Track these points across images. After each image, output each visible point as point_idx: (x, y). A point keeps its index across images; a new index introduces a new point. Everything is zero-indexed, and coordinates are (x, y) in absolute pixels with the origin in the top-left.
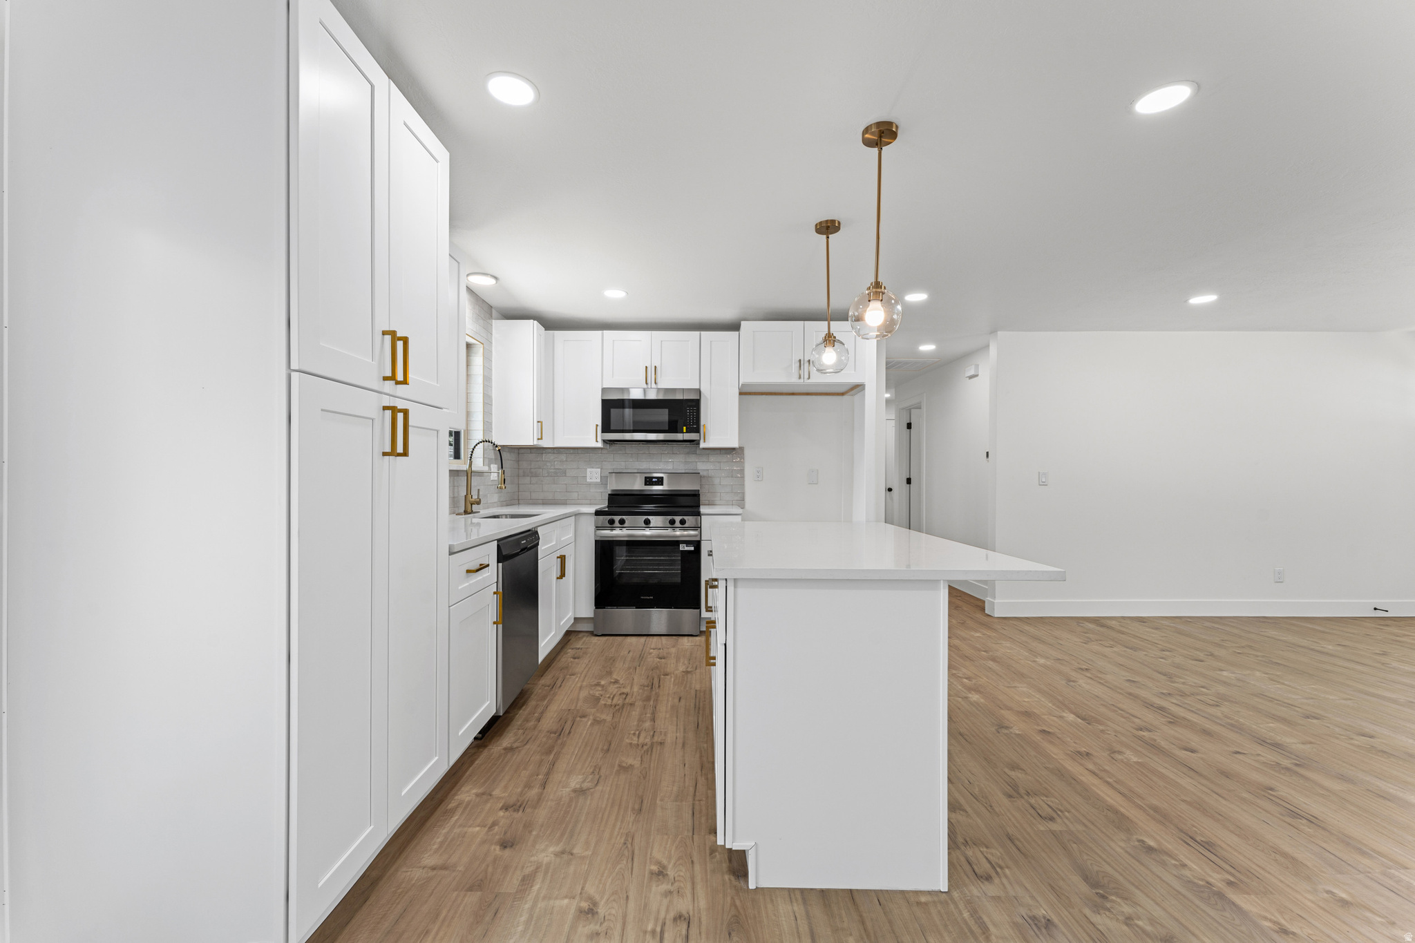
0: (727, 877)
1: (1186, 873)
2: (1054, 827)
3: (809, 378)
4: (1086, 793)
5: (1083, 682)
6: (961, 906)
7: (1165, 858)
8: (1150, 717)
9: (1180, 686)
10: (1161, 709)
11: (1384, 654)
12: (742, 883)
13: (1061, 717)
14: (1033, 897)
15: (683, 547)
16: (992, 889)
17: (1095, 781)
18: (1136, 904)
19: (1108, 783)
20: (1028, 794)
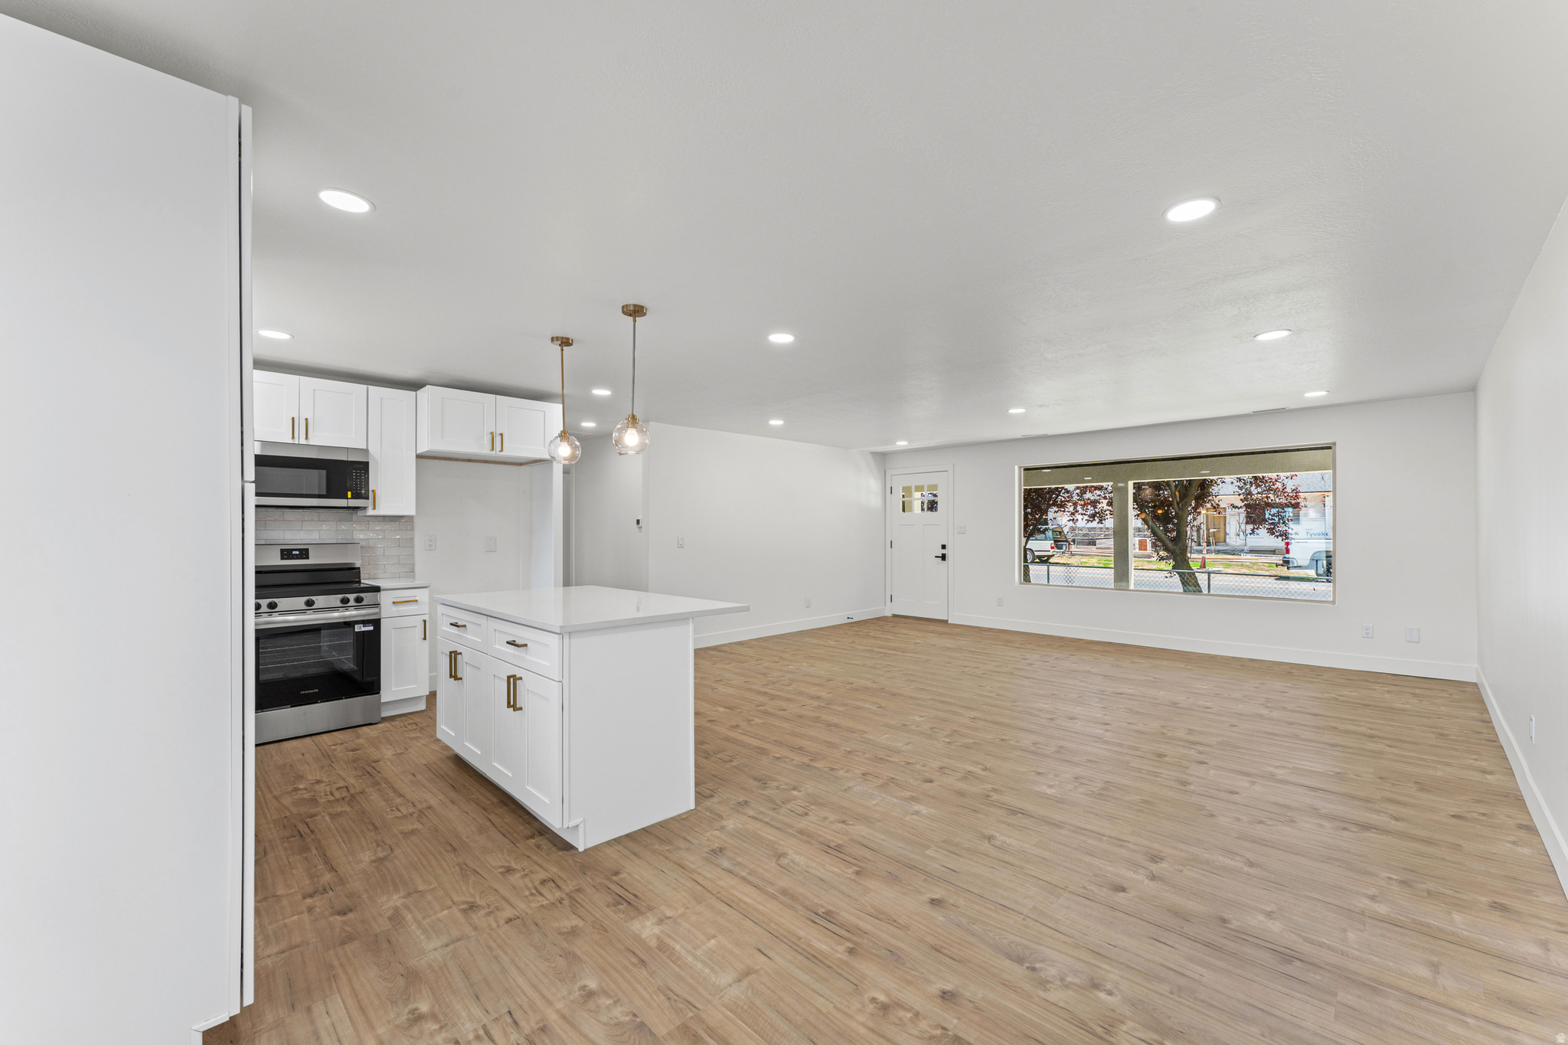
0: (560, 853)
1: (795, 762)
2: (732, 764)
3: (502, 450)
4: (743, 745)
5: (721, 688)
6: (704, 811)
7: (785, 759)
8: (761, 699)
9: (771, 679)
10: (765, 693)
11: (853, 642)
12: (573, 851)
13: (717, 711)
14: (736, 796)
15: (358, 628)
16: (715, 800)
17: (746, 737)
18: (778, 781)
19: (751, 736)
20: (715, 754)
